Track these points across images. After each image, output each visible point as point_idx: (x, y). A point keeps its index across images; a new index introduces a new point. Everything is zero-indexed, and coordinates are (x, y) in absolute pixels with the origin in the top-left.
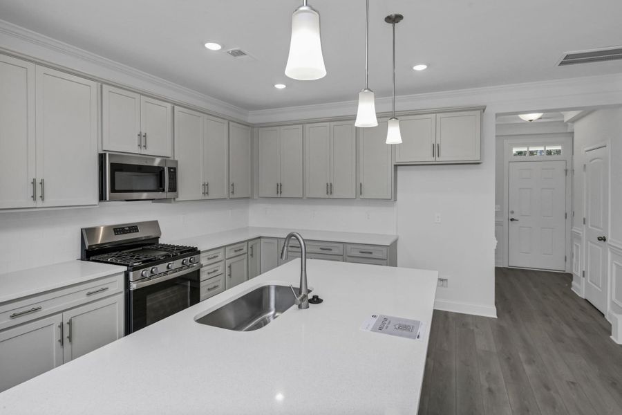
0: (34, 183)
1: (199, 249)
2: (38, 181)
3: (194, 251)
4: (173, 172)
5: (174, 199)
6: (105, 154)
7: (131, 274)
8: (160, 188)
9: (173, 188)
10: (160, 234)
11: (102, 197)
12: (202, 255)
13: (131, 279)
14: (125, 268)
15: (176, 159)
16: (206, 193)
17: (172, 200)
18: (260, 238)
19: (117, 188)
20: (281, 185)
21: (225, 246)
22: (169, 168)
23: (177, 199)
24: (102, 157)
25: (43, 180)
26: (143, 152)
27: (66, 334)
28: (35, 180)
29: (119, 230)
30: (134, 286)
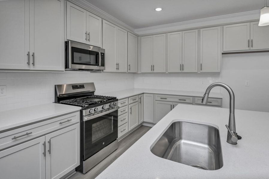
0: (28, 55)
1: (117, 98)
2: (31, 54)
3: (114, 99)
4: (103, 55)
5: (103, 70)
6: (68, 41)
7: (84, 111)
8: (97, 64)
9: (103, 65)
10: (95, 90)
11: (67, 66)
12: (119, 101)
13: (84, 114)
14: (80, 108)
15: (103, 48)
16: (118, 69)
17: (102, 71)
18: (143, 93)
19: (75, 62)
20: (153, 66)
21: (128, 97)
22: (101, 53)
23: (104, 71)
24: (67, 43)
25: (34, 53)
26: (88, 43)
27: (47, 149)
28: (29, 53)
29: (75, 87)
30: (85, 119)
